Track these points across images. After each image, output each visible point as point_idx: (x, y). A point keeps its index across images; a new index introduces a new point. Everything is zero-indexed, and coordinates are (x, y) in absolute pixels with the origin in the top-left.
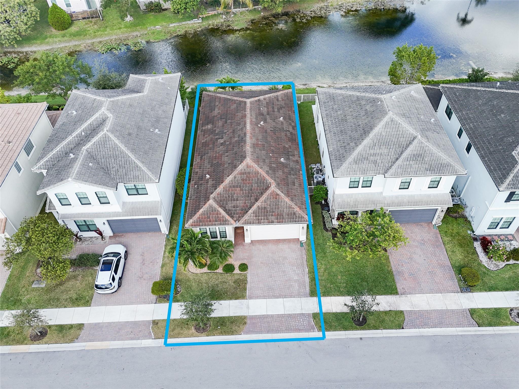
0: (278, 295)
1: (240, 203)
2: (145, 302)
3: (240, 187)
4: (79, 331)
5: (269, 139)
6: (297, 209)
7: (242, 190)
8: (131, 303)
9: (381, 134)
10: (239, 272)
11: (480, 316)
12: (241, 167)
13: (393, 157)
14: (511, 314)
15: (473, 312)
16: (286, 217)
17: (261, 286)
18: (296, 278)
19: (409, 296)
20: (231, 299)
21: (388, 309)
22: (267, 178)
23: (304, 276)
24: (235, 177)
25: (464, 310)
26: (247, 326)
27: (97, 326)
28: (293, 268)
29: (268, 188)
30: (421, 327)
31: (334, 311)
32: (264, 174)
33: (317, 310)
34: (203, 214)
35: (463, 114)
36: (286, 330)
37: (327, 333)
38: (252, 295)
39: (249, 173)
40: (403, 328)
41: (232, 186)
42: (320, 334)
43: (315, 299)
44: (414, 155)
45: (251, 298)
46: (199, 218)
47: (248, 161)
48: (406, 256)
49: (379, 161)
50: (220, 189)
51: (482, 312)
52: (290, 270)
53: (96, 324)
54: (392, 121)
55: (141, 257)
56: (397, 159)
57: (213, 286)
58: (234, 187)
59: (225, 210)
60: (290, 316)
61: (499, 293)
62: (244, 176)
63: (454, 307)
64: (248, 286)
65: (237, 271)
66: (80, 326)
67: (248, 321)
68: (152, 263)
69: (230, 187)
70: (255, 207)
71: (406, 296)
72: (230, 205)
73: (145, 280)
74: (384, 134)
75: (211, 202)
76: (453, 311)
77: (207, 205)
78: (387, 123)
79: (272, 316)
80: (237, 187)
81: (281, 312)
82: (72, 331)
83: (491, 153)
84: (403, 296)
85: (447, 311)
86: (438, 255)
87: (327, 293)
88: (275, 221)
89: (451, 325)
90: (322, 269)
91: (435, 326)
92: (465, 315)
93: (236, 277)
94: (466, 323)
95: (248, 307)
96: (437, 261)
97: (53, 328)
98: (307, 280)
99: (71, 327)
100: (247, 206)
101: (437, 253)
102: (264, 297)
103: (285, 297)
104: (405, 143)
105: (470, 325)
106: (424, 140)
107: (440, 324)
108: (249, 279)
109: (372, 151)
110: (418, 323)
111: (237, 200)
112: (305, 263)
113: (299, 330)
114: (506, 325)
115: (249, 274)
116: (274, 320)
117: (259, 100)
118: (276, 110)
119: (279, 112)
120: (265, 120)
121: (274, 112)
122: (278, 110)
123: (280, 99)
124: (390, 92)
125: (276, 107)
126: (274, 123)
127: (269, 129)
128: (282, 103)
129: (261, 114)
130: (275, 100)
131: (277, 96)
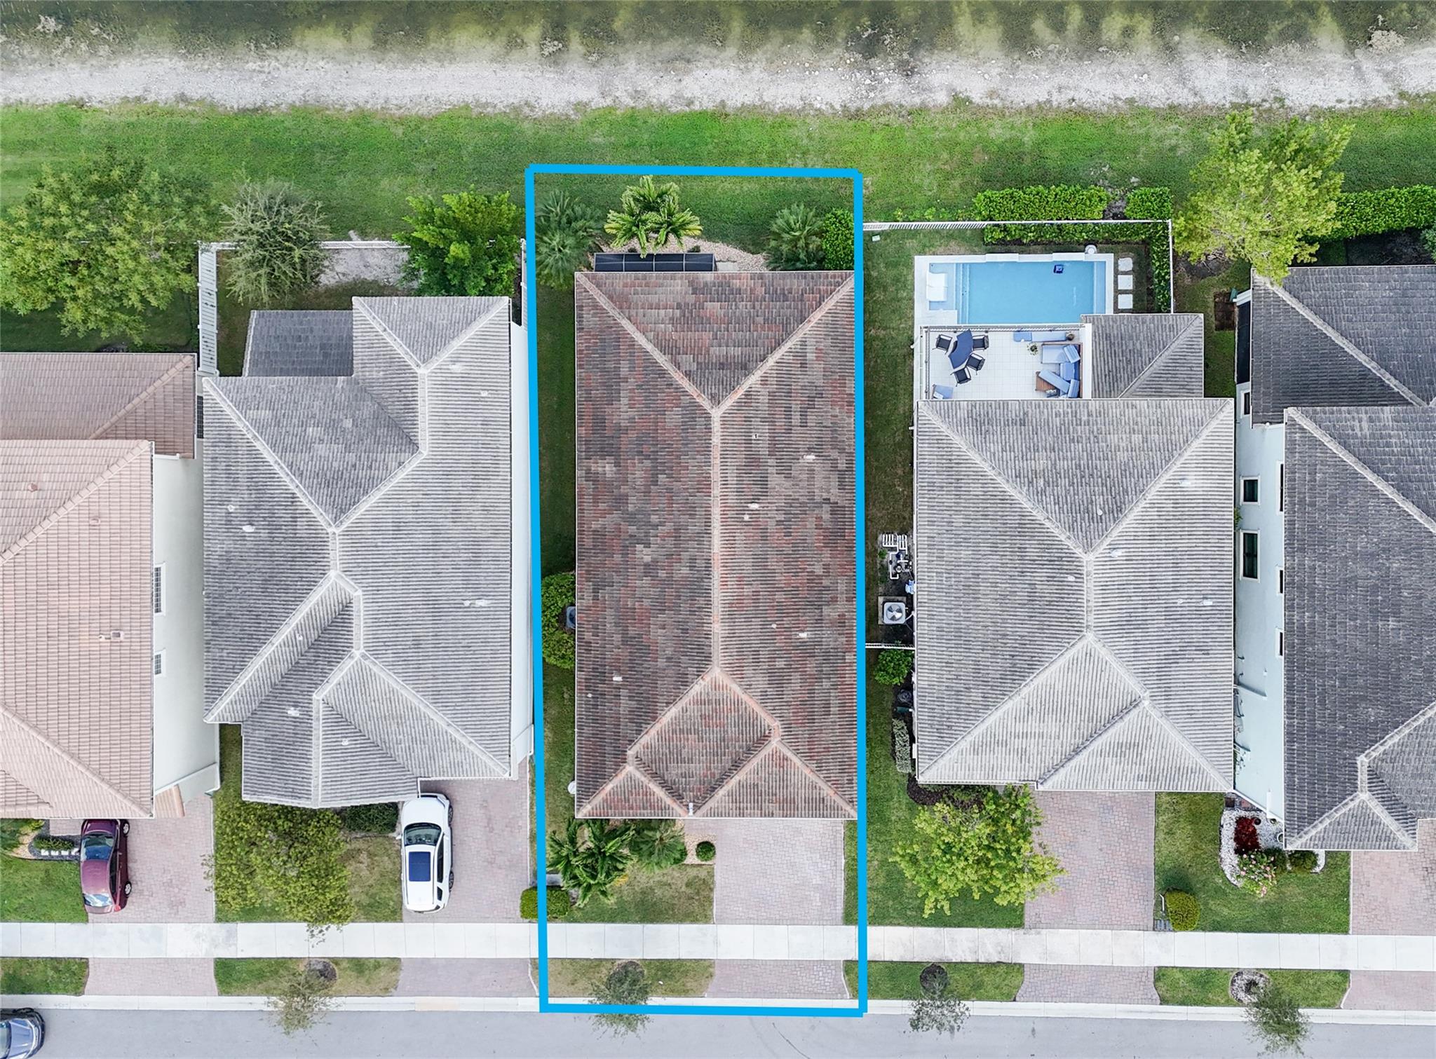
0: (778, 917)
1: (698, 768)
2: (509, 920)
3: (697, 732)
4: (394, 973)
5: (773, 563)
6: (827, 791)
7: (701, 739)
8: (485, 919)
9: (1052, 687)
10: (697, 861)
11: (1174, 985)
12: (698, 688)
13: (1069, 741)
14: (1234, 981)
15: (1161, 974)
16: (801, 805)
17: (743, 896)
18: (817, 880)
19: (1044, 931)
20: (681, 921)
21: (995, 959)
22: (762, 714)
23: (835, 877)
24: (685, 710)
25: (1144, 970)
26: (715, 980)
27: (425, 965)
28: (813, 855)
29: (763, 739)
30: (1050, 999)
31: (887, 959)
32: (753, 705)
33: (854, 956)
34: (613, 792)
35: (1301, 564)
36: (790, 992)
37: (871, 1003)
38: (725, 915)
39: (718, 702)
40: (1015, 1000)
41: (679, 729)
42: (855, 1004)
43: (853, 930)
44: (1120, 745)
45: (722, 921)
46: (605, 801)
47: (717, 673)
48: (1063, 837)
49: (1033, 749)
50: (650, 737)
51: (1178, 975)
52: (806, 862)
53: (424, 961)
54: (1089, 654)
55: (482, 811)
56: (1077, 751)
57: (643, 893)
58: (682, 731)
59: (664, 784)
60: (799, 965)
61: (1230, 934)
62: (707, 709)
63: (1128, 962)
64: (716, 895)
65: (692, 858)
66: (394, 964)
67: (717, 971)
68: (509, 829)
69: (674, 732)
70: (731, 784)
71: (1039, 933)
72: (673, 772)
73: (500, 868)
74: (1059, 687)
75: (630, 769)
76: (1122, 970)
77: (622, 776)
78: (1075, 661)
79: (764, 963)
80: (689, 732)
81: (782, 956)
82: (382, 972)
83: (1312, 734)
84: (1033, 931)
85: (1110, 969)
86: (1134, 839)
87: (880, 919)
88: (776, 812)
89: (1109, 1000)
90: (876, 863)
91: (1077, 1000)
92: (1144, 979)
93: (692, 873)
94: (1140, 997)
95: (716, 943)
96: (1127, 854)
97: (345, 964)
98: (841, 887)
99: (377, 964)
100: (713, 775)
101: (1133, 834)
102: (750, 921)
103: (793, 921)
104: (1105, 714)
105: (1145, 1000)
106: (1155, 714)
107: (1090, 996)
108: (717, 878)
109: (1020, 728)
110: (1046, 991)
111: (691, 761)
112: (841, 844)
113: (816, 995)
114: (1217, 1004)
115: (719, 862)
116: (768, 971)
117: (748, 394)
118: (796, 419)
119: (804, 425)
120: (764, 482)
121: (789, 431)
122: (803, 414)
123: (810, 356)
124: (1117, 510)
125: (796, 406)
126: (788, 484)
127: (774, 517)
128: (816, 375)
129: (753, 461)
130: (796, 370)
131: (803, 343)
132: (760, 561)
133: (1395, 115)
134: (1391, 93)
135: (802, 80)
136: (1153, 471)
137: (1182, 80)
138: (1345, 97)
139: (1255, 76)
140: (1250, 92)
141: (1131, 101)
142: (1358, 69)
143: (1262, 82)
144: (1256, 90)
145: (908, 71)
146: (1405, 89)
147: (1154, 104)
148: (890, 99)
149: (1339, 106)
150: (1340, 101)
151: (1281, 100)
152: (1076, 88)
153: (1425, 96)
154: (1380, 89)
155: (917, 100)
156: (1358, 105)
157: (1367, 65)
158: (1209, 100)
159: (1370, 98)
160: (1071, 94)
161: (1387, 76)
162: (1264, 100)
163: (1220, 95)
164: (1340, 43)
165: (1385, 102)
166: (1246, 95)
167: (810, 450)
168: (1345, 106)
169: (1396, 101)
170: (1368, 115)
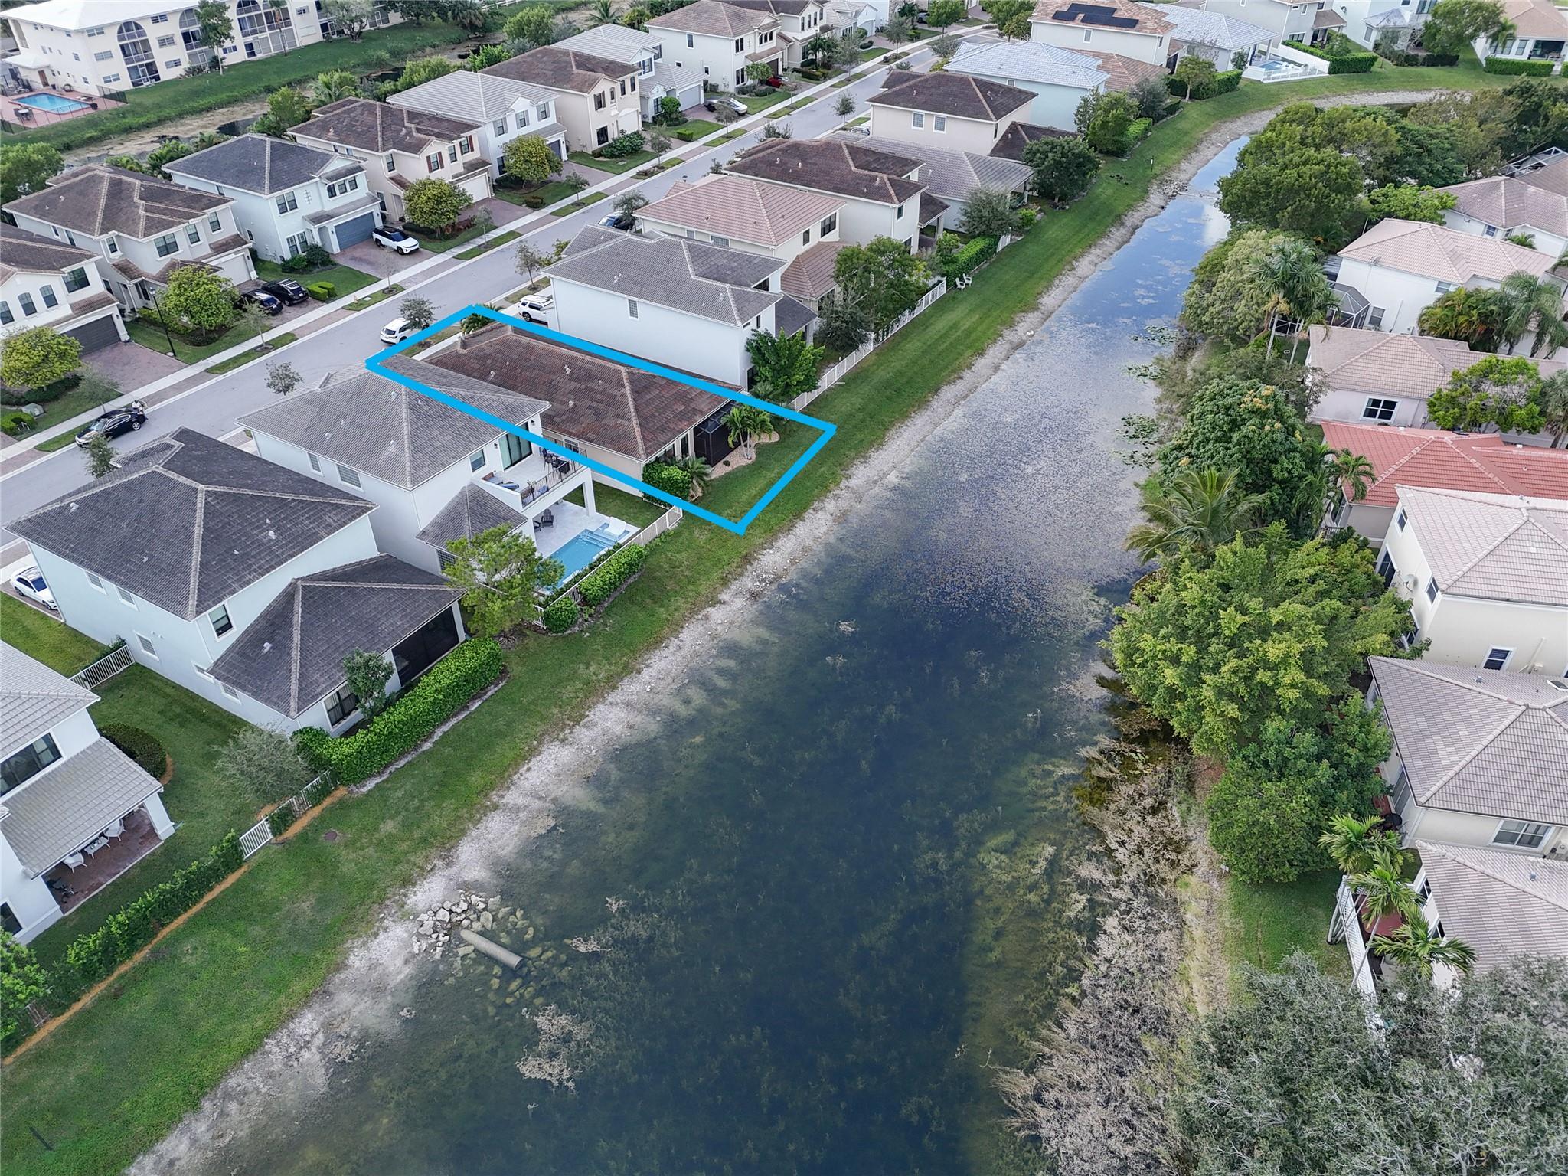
117: (623, 385)
118: (594, 404)
119: (589, 408)
120: (577, 380)
121: (592, 400)
122: (595, 409)
123: (620, 421)
124: (413, 408)
125: (601, 406)
126: (567, 391)
127: (557, 379)
128: (610, 421)
129: (590, 377)
130: (619, 412)
131: (629, 419)
132: (542, 368)
133: (486, 790)
134: (504, 801)
135: (790, 554)
136: (415, 433)
137: (628, 704)
138: (528, 775)
139: (593, 741)
140: (584, 730)
141: (639, 672)
142: (540, 798)
143: (585, 741)
144: (582, 734)
145: (754, 596)
146: (498, 812)
147: (626, 680)
148: (745, 578)
149: (526, 767)
150: (529, 770)
151: (563, 741)
152: (673, 654)
153: (481, 818)
154: (512, 797)
155: (733, 587)
156: (515, 777)
157: (537, 804)
158: (601, 707)
159: (513, 787)
160: (672, 649)
161: (518, 809)
162: (571, 733)
163: (598, 714)
164: (568, 801)
165: (501, 793)
166: (584, 726)
167: (575, 405)
168: (523, 770)
169: (495, 799)
170: (503, 776)
